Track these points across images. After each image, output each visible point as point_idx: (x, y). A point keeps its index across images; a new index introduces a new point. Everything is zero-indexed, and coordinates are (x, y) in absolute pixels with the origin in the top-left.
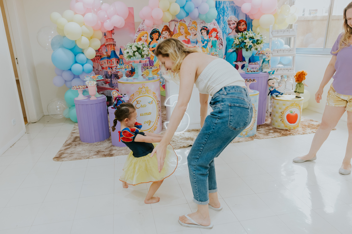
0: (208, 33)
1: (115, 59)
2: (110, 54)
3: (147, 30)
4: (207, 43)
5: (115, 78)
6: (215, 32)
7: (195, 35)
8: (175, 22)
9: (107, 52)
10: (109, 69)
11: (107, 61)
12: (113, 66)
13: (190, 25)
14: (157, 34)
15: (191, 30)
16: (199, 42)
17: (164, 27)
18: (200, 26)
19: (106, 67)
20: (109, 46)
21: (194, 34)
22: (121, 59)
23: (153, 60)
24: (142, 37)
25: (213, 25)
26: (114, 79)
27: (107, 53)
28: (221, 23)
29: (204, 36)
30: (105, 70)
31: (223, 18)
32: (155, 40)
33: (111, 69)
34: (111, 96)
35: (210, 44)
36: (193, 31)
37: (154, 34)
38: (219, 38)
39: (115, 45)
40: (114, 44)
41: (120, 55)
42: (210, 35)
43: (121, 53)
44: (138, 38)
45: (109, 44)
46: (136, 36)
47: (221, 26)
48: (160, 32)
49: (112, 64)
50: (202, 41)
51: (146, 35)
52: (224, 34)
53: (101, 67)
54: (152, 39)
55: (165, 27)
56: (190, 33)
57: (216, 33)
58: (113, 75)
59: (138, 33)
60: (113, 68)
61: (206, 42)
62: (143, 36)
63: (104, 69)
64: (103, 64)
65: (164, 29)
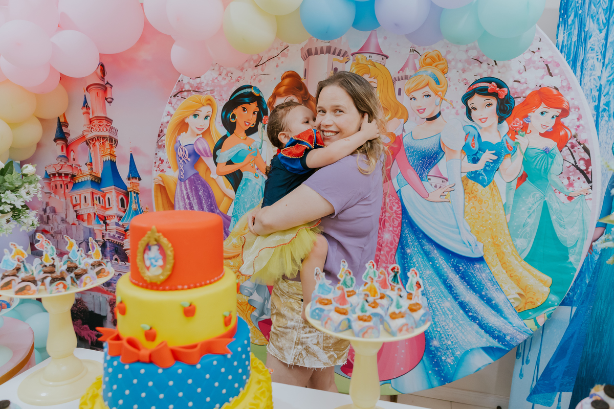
0: (505, 109)
1: (114, 191)
2: (99, 170)
3: (212, 91)
4: (495, 162)
5: (116, 256)
6: (550, 106)
7: (430, 119)
8: (335, 57)
9: (91, 163)
10: (99, 222)
11: (93, 193)
12: (108, 213)
13: (408, 72)
14: (254, 106)
15: (414, 94)
16: (454, 151)
17: (283, 79)
18: (464, 76)
19: (89, 214)
20: (97, 144)
21: (427, 114)
22: (134, 195)
23: (230, 214)
24: (192, 117)
25: (543, 71)
26: (111, 259)
27: (91, 169)
28: (589, 64)
29: (484, 125)
30: (85, 224)
31: (606, 38)
32: (240, 131)
33: (102, 222)
34: (103, 314)
35: (512, 166)
36: (421, 102)
37: (240, 108)
38: (574, 141)
39: (116, 141)
40: (111, 139)
41: (129, 179)
42: (518, 122)
43: (134, 173)
44: (173, 121)
45: (99, 138)
46: (169, 114)
47: (586, 79)
48: (267, 98)
49: (104, 208)
50: (466, 148)
51: (205, 110)
52: (602, 123)
53: (76, 211)
54: (230, 127)
55: (287, 81)
56: (405, 110)
57: (557, 112)
58: (108, 244)
59: (174, 100)
60: (108, 221)
61: (487, 156)
62: (195, 116)
63: (83, 220)
64: (80, 204)
65: (282, 89)
